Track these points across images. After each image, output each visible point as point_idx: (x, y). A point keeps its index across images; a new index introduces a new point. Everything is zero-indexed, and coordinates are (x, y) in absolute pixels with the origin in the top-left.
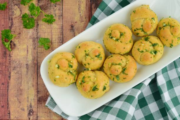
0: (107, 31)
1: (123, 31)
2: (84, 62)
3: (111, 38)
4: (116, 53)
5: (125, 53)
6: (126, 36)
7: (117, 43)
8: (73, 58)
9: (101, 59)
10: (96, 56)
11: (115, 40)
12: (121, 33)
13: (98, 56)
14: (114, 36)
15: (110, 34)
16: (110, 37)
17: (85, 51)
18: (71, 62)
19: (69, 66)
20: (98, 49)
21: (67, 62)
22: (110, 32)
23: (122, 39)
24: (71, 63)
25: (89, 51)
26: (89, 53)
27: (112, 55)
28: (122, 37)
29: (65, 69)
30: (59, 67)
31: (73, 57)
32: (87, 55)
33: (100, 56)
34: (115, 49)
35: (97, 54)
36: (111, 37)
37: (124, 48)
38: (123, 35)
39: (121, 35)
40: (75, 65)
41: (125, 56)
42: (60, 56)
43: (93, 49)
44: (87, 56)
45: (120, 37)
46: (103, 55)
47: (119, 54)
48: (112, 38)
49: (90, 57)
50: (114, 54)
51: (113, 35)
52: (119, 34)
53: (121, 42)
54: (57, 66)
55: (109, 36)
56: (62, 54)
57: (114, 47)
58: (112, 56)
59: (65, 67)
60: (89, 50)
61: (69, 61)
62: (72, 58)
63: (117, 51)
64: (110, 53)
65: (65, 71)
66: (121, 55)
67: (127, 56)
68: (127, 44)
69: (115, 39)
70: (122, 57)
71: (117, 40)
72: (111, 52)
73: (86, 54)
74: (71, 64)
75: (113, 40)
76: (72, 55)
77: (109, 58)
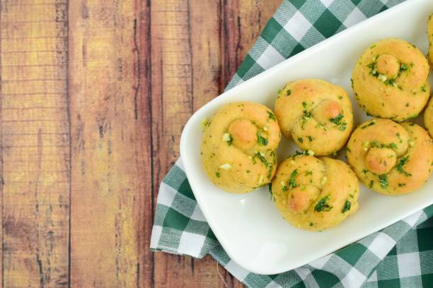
0: (364, 57)
1: (407, 60)
2: (298, 132)
3: (374, 75)
4: (383, 115)
5: (406, 117)
6: (414, 74)
7: (389, 89)
8: (271, 120)
9: (345, 128)
10: (332, 120)
11: (385, 82)
12: (401, 64)
13: (337, 121)
14: (384, 72)
15: (373, 66)
16: (371, 72)
17: (304, 104)
18: (265, 129)
19: (258, 141)
20: (338, 101)
21: (254, 129)
22: (374, 59)
23: (403, 82)
24: (264, 131)
25: (313, 106)
26: (313, 109)
27: (374, 121)
28: (403, 74)
29: (247, 147)
30: (231, 142)
31: (270, 117)
32: (307, 114)
33: (342, 121)
34: (383, 105)
35: (335, 115)
36: (374, 72)
37: (407, 105)
38: (406, 69)
39: (401, 70)
40: (274, 139)
41: (407, 125)
42: (236, 113)
43: (324, 100)
44: (307, 118)
45: (399, 75)
46: (348, 119)
47: (391, 119)
48: (377, 75)
49: (317, 120)
50: (379, 117)
51: (380, 67)
52: (397, 67)
53: (400, 88)
54: (226, 137)
55: (370, 70)
56: (242, 108)
57: (381, 101)
58: (372, 124)
59: (249, 142)
60: (313, 103)
61: (258, 127)
62: (268, 120)
63: (388, 112)
64: (368, 114)
65: (245, 152)
66: (397, 122)
67: (412, 125)
68: (415, 94)
69: (384, 78)
70: (400, 129)
71: (391, 82)
72: (371, 112)
73: (305, 112)
74: (264, 136)
75: (381, 80)
76: (268, 112)
77: (364, 127)
